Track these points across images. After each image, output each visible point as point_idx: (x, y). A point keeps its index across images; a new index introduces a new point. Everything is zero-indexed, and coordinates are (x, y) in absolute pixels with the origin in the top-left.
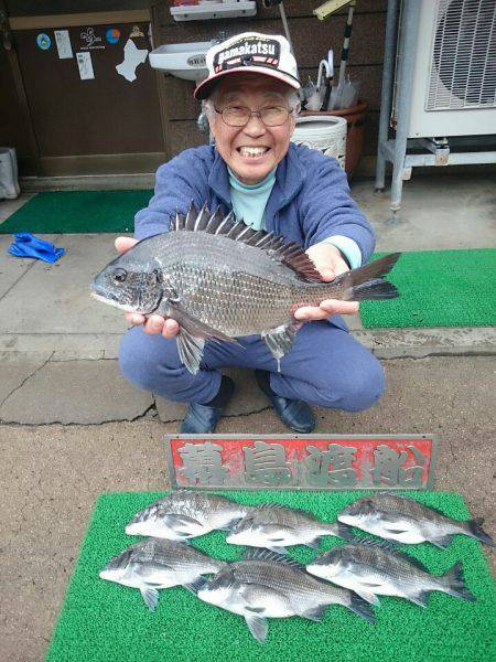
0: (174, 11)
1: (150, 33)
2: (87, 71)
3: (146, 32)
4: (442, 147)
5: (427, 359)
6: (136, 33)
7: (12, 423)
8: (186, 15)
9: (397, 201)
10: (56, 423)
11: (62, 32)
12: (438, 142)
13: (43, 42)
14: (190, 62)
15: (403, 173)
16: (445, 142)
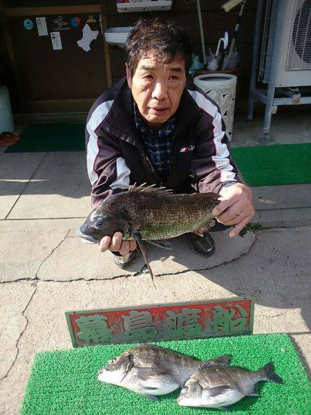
0: (119, 6)
1: (100, 20)
2: (57, 44)
3: (98, 20)
4: (296, 93)
6: (91, 20)
8: (125, 9)
9: (267, 128)
11: (41, 18)
12: (293, 90)
13: (28, 25)
15: (272, 109)
16: (298, 90)
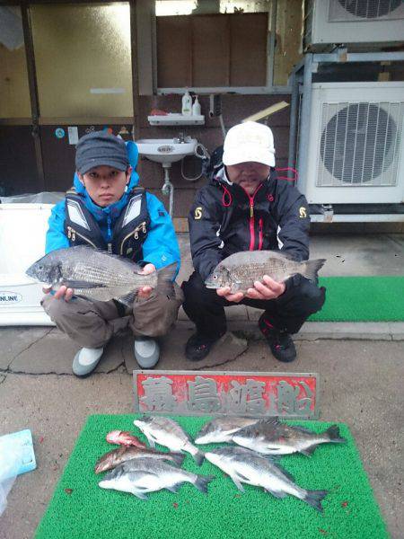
0: (150, 118)
1: (133, 132)
3: (130, 131)
4: (328, 210)
5: (318, 342)
6: (124, 131)
7: (20, 373)
8: (158, 122)
10: (52, 373)
11: (73, 128)
12: (325, 207)
13: (59, 133)
14: (159, 150)
16: (330, 207)
